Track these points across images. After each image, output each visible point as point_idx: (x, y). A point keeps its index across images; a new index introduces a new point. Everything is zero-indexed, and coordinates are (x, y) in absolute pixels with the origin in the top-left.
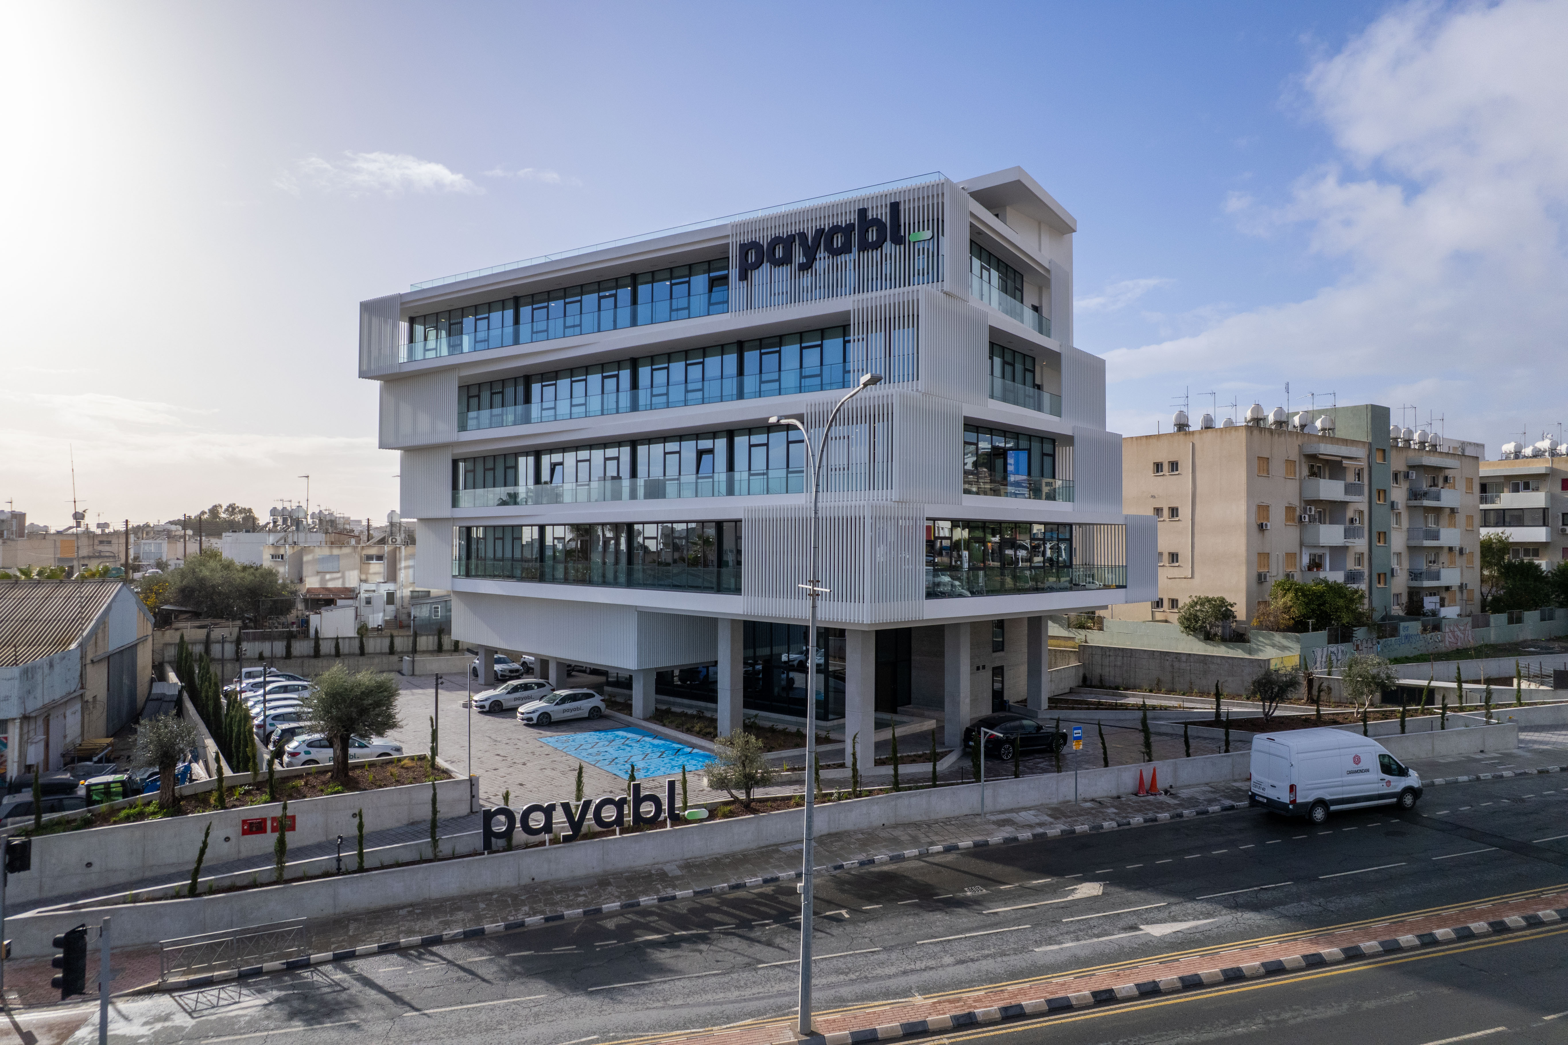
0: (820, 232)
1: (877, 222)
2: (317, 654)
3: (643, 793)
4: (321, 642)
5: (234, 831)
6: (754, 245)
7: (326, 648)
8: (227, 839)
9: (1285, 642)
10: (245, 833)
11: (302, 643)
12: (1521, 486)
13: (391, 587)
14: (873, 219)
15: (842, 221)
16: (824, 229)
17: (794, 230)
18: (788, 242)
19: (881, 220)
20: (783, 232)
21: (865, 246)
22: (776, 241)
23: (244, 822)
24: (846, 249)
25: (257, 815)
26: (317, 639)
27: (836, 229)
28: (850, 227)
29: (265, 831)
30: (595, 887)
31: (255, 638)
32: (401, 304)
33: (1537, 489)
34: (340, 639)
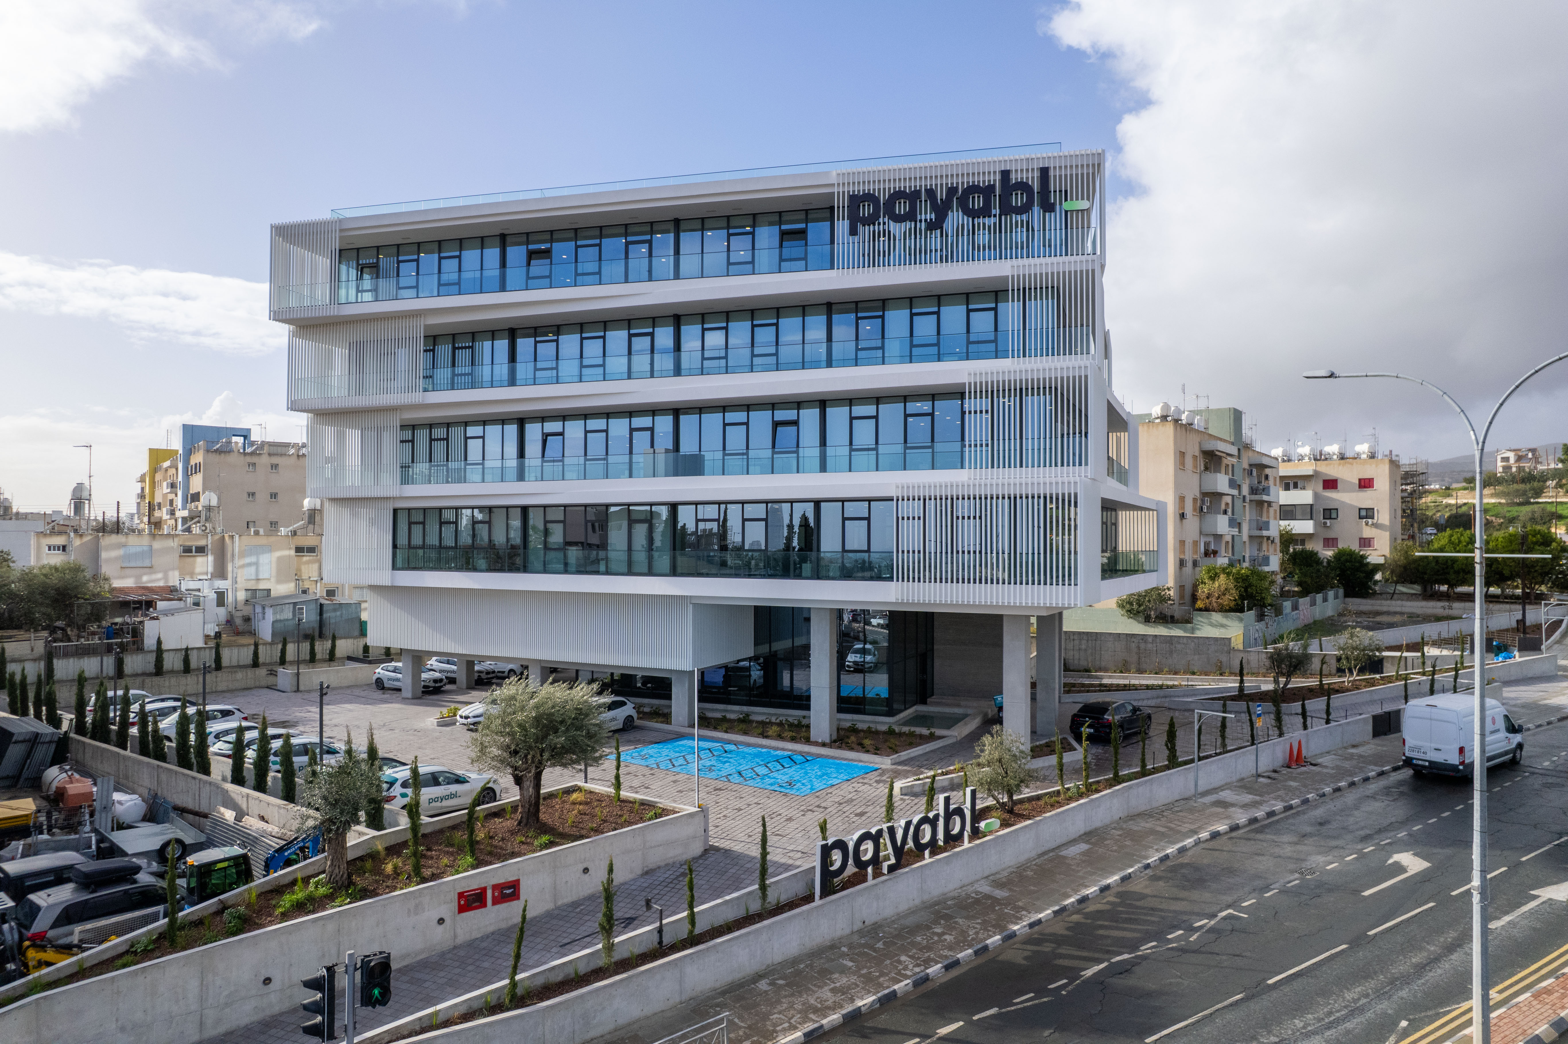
0: (952, 191)
1: (1024, 187)
2: (159, 670)
3: (952, 807)
4: (165, 655)
5: (448, 908)
6: (869, 197)
7: (172, 662)
8: (441, 921)
9: (1228, 621)
10: (462, 909)
11: (134, 657)
12: (1291, 486)
13: (221, 584)
14: (1017, 183)
15: (982, 181)
16: (957, 188)
17: (922, 185)
18: (913, 196)
19: (1027, 184)
20: (908, 186)
21: (1007, 209)
22: (898, 195)
23: (461, 895)
24: (985, 212)
25: (475, 885)
26: (159, 651)
27: (973, 189)
28: (992, 188)
29: (484, 905)
30: (942, 922)
31: (66, 655)
32: (341, 230)
33: (1304, 488)
34: (187, 649)
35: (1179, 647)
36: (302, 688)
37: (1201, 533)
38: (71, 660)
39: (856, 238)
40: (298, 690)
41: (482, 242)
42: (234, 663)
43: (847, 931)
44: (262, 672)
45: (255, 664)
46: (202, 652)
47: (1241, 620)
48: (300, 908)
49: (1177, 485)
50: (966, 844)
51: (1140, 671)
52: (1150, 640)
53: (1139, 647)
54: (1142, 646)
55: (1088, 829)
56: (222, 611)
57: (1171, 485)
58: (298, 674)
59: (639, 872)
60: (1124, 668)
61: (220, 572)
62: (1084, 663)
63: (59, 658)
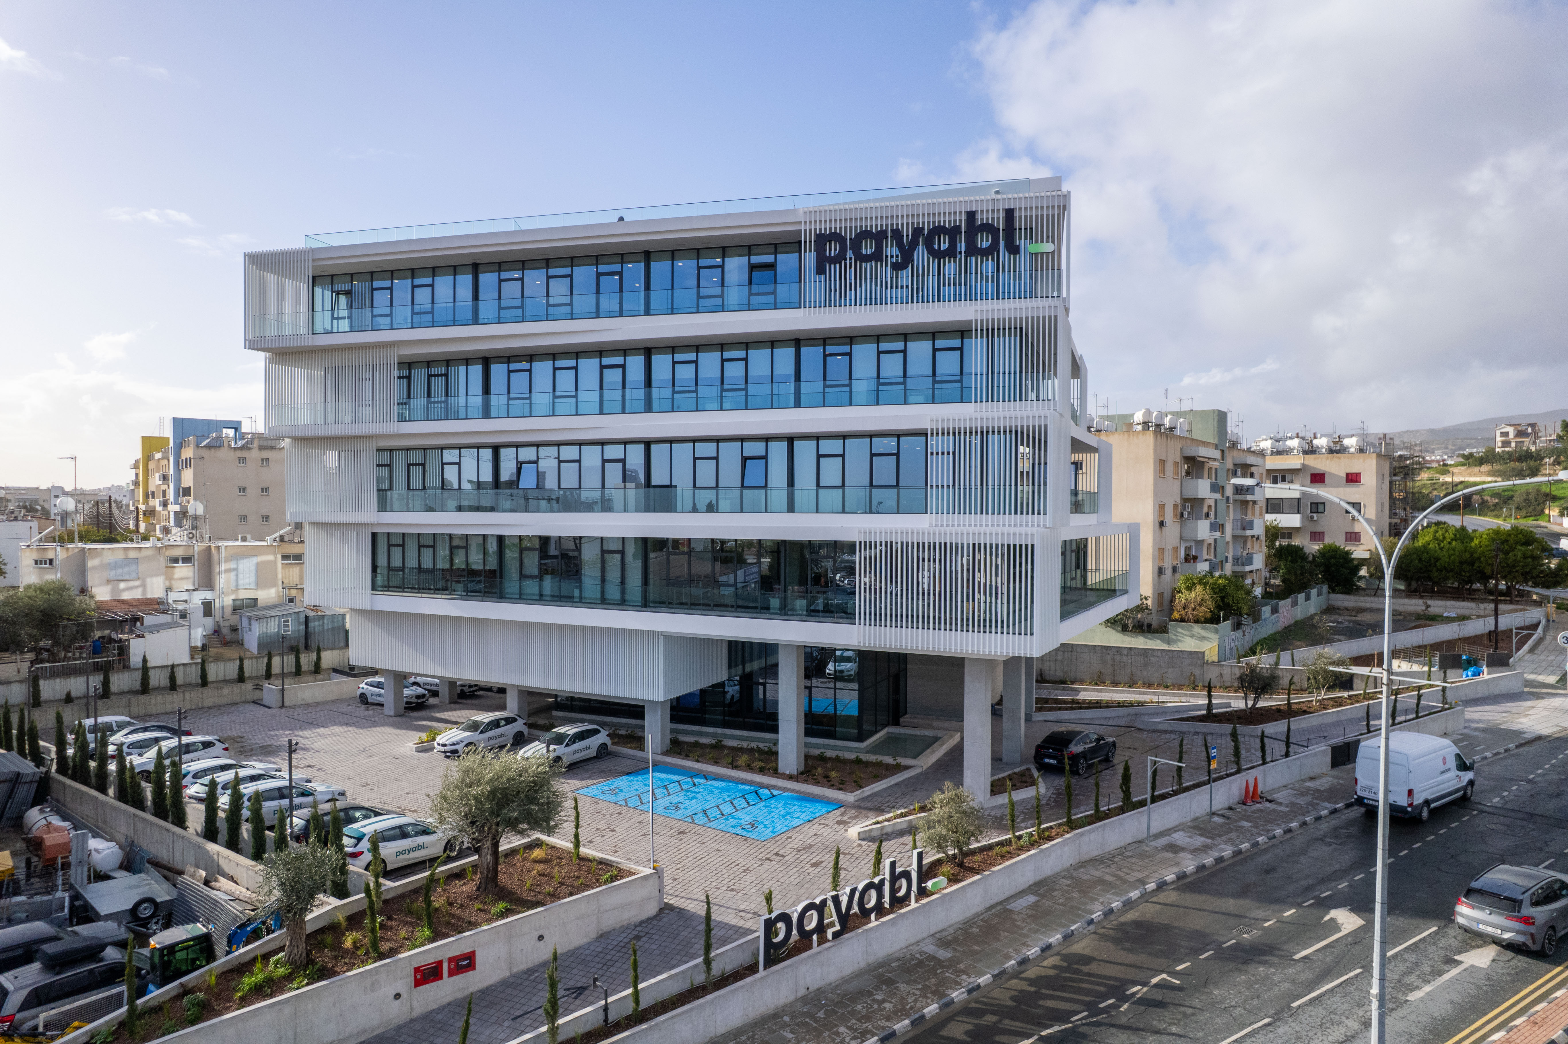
0: (918, 231)
1: (988, 228)
2: (145, 688)
3: (898, 870)
4: (151, 673)
5: (403, 983)
6: (836, 237)
7: (157, 679)
8: (397, 996)
9: (1204, 633)
10: (418, 983)
11: (121, 675)
12: (1279, 479)
13: (208, 595)
14: (982, 224)
15: (948, 221)
16: (923, 228)
17: (888, 224)
18: (879, 236)
19: (992, 225)
20: (874, 225)
21: (973, 250)
22: (864, 235)
23: (417, 970)
24: (951, 253)
25: (431, 959)
26: (145, 669)
27: (939, 230)
28: (956, 230)
29: (441, 978)
30: (884, 987)
31: (54, 674)
32: (313, 260)
33: (1291, 482)
34: (173, 666)
35: (1153, 660)
36: (287, 703)
37: (1181, 538)
38: (58, 680)
39: (823, 277)
40: (283, 706)
41: (455, 269)
42: (221, 678)
43: (791, 998)
44: (248, 686)
45: (241, 678)
46: (188, 669)
47: (1216, 631)
48: (260, 991)
49: (1156, 493)
50: (913, 905)
51: (1115, 684)
52: (1125, 652)
53: (1114, 659)
54: (1117, 658)
55: (1038, 879)
56: (209, 621)
57: (1150, 493)
58: (283, 690)
59: (593, 935)
60: (1099, 680)
61: (207, 581)
62: (1060, 675)
63: (45, 678)
